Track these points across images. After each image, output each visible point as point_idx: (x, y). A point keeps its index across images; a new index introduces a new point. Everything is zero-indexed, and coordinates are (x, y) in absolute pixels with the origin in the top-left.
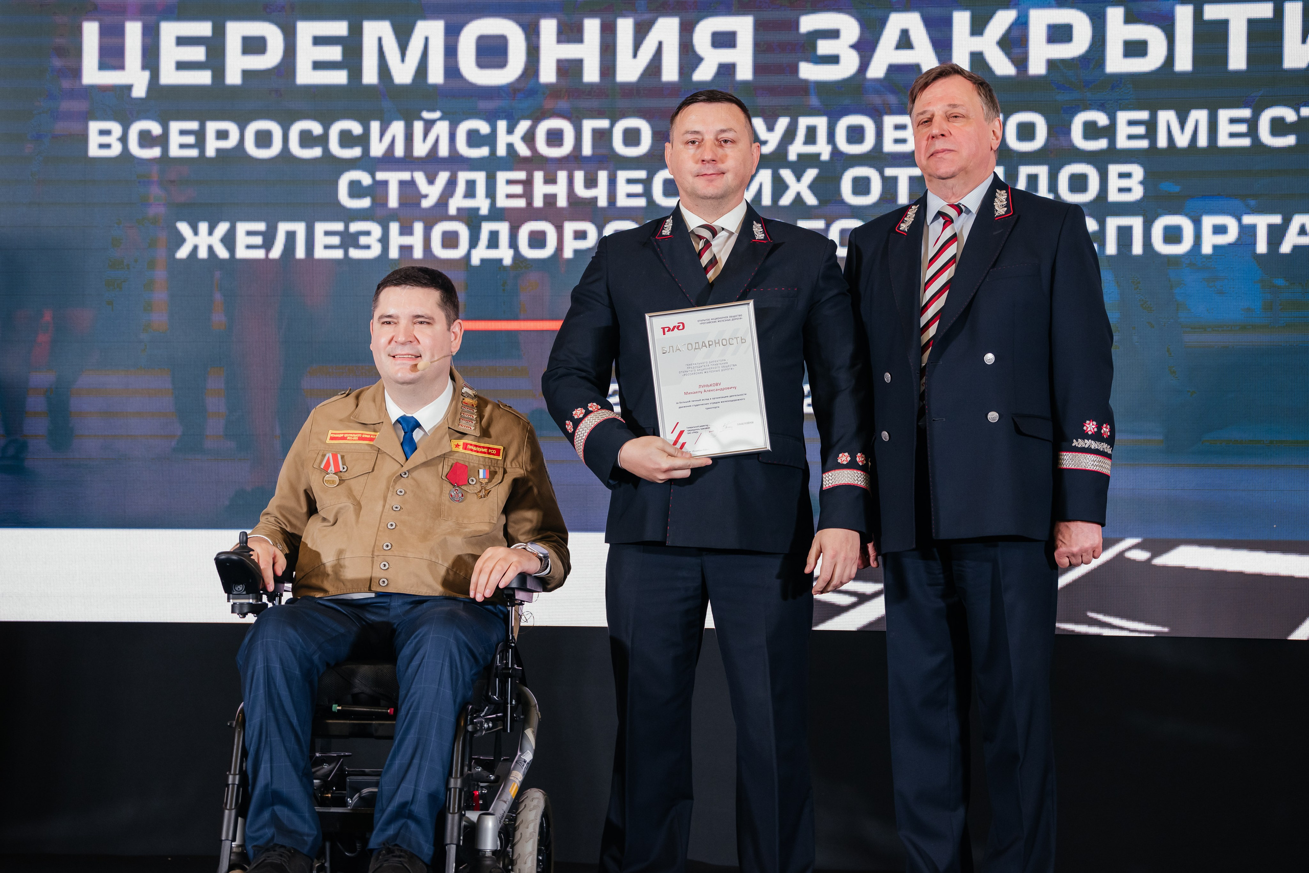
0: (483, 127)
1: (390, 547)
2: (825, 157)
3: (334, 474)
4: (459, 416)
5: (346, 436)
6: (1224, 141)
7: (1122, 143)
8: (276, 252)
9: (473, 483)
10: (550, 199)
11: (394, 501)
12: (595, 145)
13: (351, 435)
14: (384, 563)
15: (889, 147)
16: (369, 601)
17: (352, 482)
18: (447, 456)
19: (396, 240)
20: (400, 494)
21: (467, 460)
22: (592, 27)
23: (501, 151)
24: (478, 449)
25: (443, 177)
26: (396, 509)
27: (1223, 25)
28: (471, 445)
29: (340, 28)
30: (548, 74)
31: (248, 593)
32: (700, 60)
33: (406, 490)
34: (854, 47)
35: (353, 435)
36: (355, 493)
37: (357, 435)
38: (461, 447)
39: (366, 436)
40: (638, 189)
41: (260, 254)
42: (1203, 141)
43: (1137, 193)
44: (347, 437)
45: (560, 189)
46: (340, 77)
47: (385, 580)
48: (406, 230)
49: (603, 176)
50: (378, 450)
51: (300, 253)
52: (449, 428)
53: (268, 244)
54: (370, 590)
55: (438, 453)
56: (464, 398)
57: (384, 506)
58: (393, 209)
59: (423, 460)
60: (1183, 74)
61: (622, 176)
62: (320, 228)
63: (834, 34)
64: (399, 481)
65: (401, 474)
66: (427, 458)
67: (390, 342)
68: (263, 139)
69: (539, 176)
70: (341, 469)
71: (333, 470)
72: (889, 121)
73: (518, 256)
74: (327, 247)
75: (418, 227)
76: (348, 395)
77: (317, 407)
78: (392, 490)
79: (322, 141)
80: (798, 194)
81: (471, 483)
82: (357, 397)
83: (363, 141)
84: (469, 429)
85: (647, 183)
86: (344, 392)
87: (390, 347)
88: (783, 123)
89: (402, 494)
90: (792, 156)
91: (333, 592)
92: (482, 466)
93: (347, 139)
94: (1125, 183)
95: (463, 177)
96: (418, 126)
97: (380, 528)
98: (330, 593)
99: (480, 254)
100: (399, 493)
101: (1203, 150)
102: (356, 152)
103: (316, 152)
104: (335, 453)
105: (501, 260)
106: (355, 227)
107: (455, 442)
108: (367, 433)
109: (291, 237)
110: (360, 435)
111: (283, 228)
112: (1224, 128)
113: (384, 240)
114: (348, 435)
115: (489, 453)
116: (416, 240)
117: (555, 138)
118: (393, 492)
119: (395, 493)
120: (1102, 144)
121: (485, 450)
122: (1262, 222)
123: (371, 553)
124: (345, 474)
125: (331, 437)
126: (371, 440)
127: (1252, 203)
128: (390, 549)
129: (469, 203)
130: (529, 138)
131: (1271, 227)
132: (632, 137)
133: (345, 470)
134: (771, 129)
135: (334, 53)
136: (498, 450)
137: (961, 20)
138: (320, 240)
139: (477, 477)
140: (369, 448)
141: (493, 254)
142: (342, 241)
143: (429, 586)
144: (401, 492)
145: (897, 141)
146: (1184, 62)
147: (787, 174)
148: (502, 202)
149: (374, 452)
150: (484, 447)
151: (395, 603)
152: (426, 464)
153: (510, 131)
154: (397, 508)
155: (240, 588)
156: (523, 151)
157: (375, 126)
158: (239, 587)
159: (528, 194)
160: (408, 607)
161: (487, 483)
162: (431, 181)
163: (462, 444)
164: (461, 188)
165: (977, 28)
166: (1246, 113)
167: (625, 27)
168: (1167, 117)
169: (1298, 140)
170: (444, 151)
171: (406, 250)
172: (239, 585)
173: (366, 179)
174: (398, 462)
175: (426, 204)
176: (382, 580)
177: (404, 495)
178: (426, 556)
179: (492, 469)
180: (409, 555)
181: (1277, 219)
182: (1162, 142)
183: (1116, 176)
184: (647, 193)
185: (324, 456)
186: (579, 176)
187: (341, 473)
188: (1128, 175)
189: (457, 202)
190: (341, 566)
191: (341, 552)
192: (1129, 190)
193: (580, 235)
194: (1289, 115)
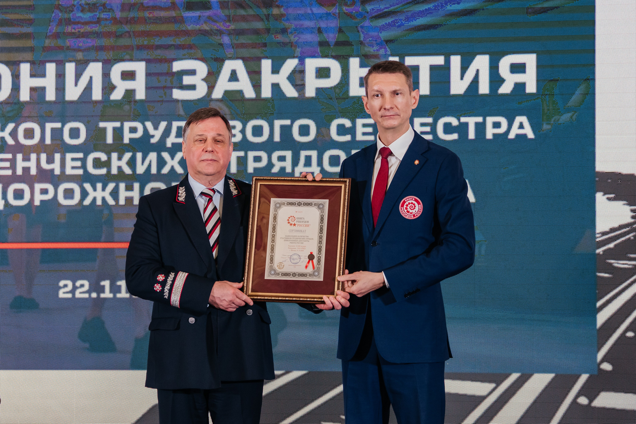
7: (359, 137)
10: (26, 170)
22: (51, 68)
27: (416, 69)
30: (25, 96)
32: (113, 88)
34: (203, 80)
40: (79, 164)
45: (32, 165)
49: (57, 156)
61: (69, 156)
63: (193, 72)
69: (19, 157)
80: (172, 167)
85: (84, 161)
88: (163, 125)
90: (169, 145)
112: (419, 129)
117: (29, 134)
120: (348, 138)
130: (14, 134)
132: (74, 133)
134: (156, 128)
137: (266, 65)
147: (166, 155)
165: (275, 70)
166: (429, 120)
167: (70, 68)
169: (459, 136)
184: (84, 166)
193: (44, 192)
194: (454, 122)
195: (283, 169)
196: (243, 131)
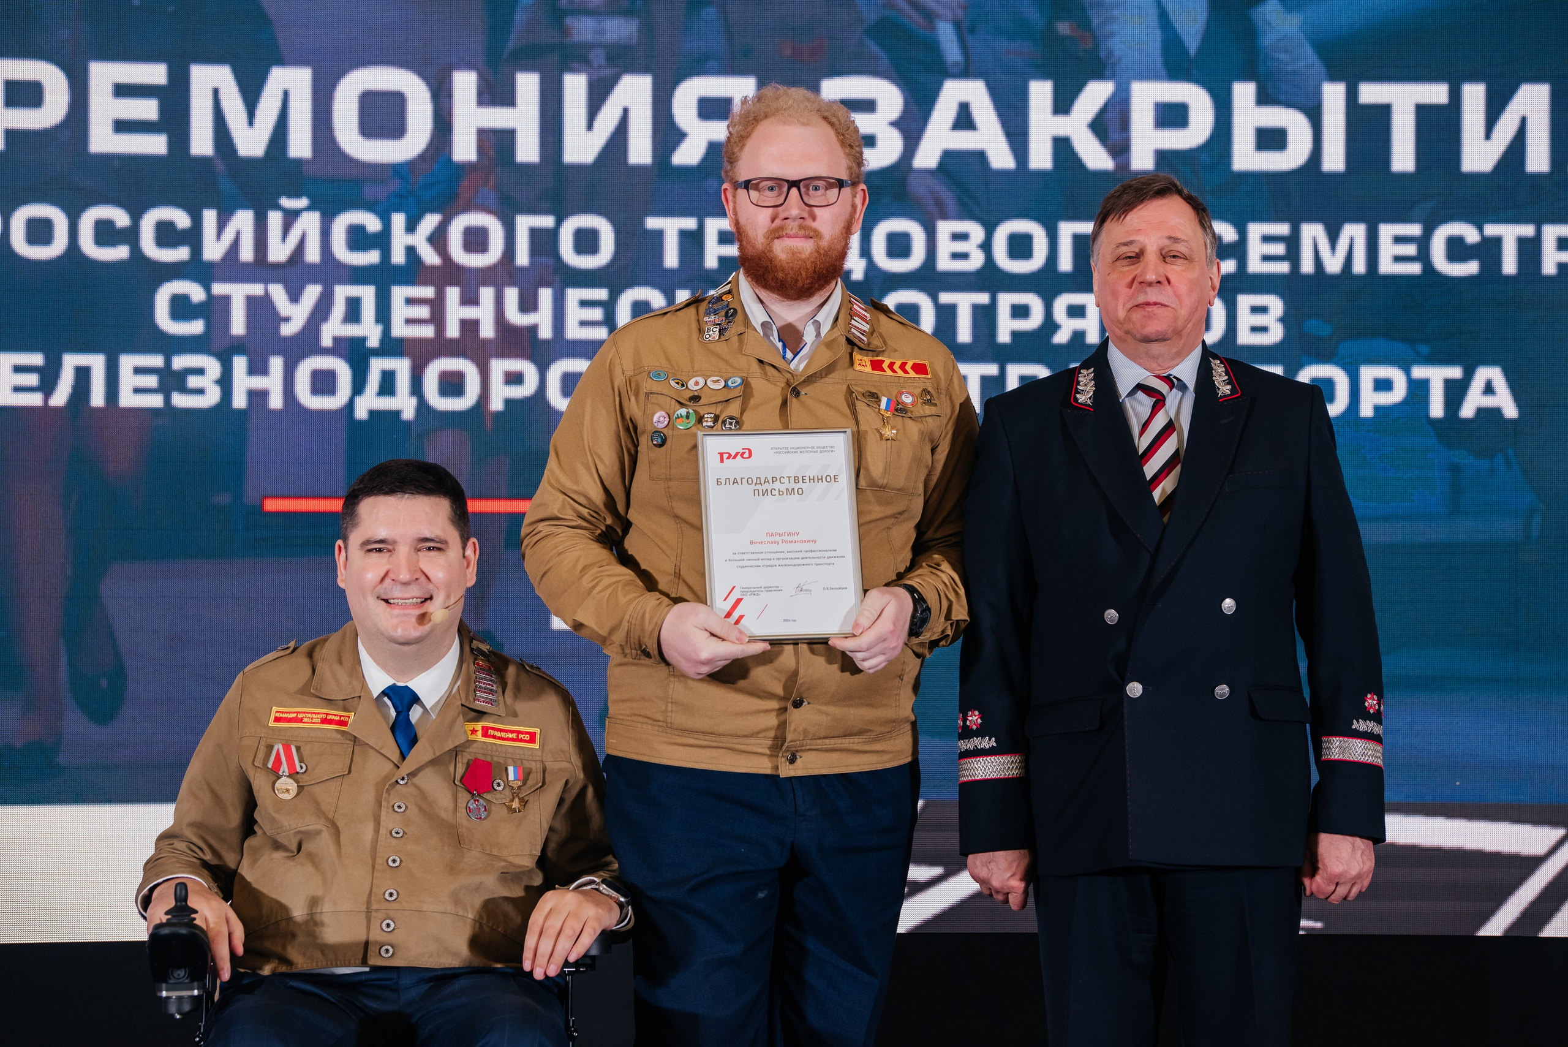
0: (372, 223)
1: (395, 896)
2: (858, 275)
3: (288, 776)
4: (473, 686)
5: (300, 716)
6: (1386, 266)
7: (1255, 266)
8: (60, 397)
9: (500, 788)
10: (470, 327)
11: (389, 821)
12: (534, 251)
13: (309, 715)
14: (387, 921)
15: (944, 264)
16: (363, 977)
17: (317, 790)
18: (461, 749)
19: (243, 382)
20: (399, 810)
21: (490, 752)
22: (528, 84)
23: (398, 257)
24: (504, 735)
25: (312, 293)
26: (398, 836)
27: (1384, 111)
28: (493, 729)
29: (156, 74)
30: (465, 149)
31: (192, 981)
32: (681, 136)
33: (407, 804)
34: (895, 124)
35: (312, 716)
36: (325, 807)
37: (318, 716)
38: (480, 733)
39: (333, 717)
40: (597, 314)
41: (35, 400)
42: (1359, 266)
43: (1276, 334)
44: (302, 719)
45: (484, 314)
46: (156, 145)
47: (389, 948)
48: (258, 368)
49: (545, 295)
50: (353, 739)
51: (97, 399)
52: (462, 705)
53: (48, 385)
54: (364, 962)
55: (450, 745)
56: (476, 657)
57: (377, 831)
58: (239, 338)
59: (429, 756)
60: (1333, 175)
61: (574, 295)
62: (127, 362)
63: (869, 106)
64: (394, 790)
65: (397, 781)
66: (434, 754)
67: (382, 580)
68: (39, 232)
69: (453, 294)
70: (298, 769)
71: (286, 770)
72: (945, 228)
73: (423, 406)
74: (137, 391)
75: (276, 364)
76: (293, 651)
77: (246, 670)
78: (386, 806)
79: (131, 236)
81: (497, 788)
82: (310, 654)
83: (193, 237)
84: (490, 705)
85: (609, 308)
86: (286, 646)
87: (380, 586)
89: (402, 810)
91: (305, 965)
92: (510, 761)
93: (166, 235)
94: (1259, 320)
95: (342, 292)
96: (275, 219)
97: (376, 867)
98: (299, 966)
99: (368, 403)
100: (397, 809)
101: (1360, 277)
102: (182, 254)
103: (121, 252)
104: (284, 742)
105: (397, 413)
106: (180, 362)
107: (470, 726)
108: (335, 714)
109: (83, 375)
110: (324, 716)
111: (71, 361)
112: (1387, 250)
113: (225, 382)
114: (304, 715)
115: (521, 740)
116: (273, 382)
117: (476, 240)
118: (388, 808)
119: (391, 810)
121: (514, 736)
122: (1437, 376)
123: (366, 906)
124: (304, 776)
125: (276, 718)
126: (344, 723)
127: (1425, 349)
128: (395, 900)
129: (352, 331)
130: (438, 240)
131: (1449, 383)
132: (587, 242)
133: (304, 770)
135: (148, 109)
136: (533, 736)
137: (1041, 92)
138: (127, 380)
139: (505, 778)
140: (339, 736)
141: (386, 404)
142: (161, 382)
143: (455, 954)
144: (399, 807)
145: (956, 256)
146: (1334, 160)
148: (399, 330)
149: (349, 742)
150: (512, 732)
151: (405, 981)
152: (433, 762)
153: (411, 228)
154: (397, 833)
155: (182, 973)
156: (430, 257)
157: (210, 217)
158: (179, 972)
159: (438, 317)
160: (426, 987)
161: (519, 788)
162: (295, 297)
163: (481, 728)
164: (339, 309)
165: (1062, 105)
166: (1414, 230)
167: (575, 86)
168: (1312, 232)
169: (1482, 267)
170: (313, 254)
171: (258, 397)
172: (179, 968)
173: (196, 293)
174: (389, 759)
175: (287, 330)
176: (384, 948)
177: (404, 811)
178: (450, 908)
179: (527, 764)
180: (425, 907)
181: (1455, 372)
182: (1307, 266)
183: (1247, 310)
184: (609, 320)
185: (270, 748)
186: (512, 295)
187: (298, 776)
188: (1262, 310)
189: (333, 329)
190: (316, 924)
191: (314, 902)
192: (1264, 329)
193: (514, 379)
194: (1470, 234)
195: (1079, 336)
196: (986, 247)
